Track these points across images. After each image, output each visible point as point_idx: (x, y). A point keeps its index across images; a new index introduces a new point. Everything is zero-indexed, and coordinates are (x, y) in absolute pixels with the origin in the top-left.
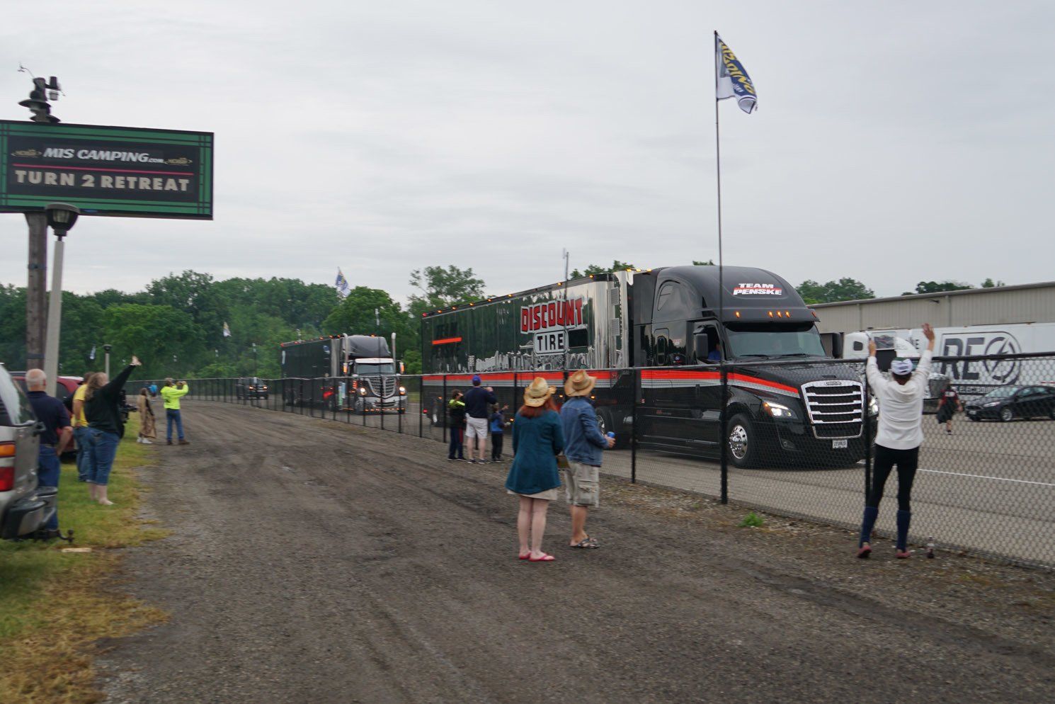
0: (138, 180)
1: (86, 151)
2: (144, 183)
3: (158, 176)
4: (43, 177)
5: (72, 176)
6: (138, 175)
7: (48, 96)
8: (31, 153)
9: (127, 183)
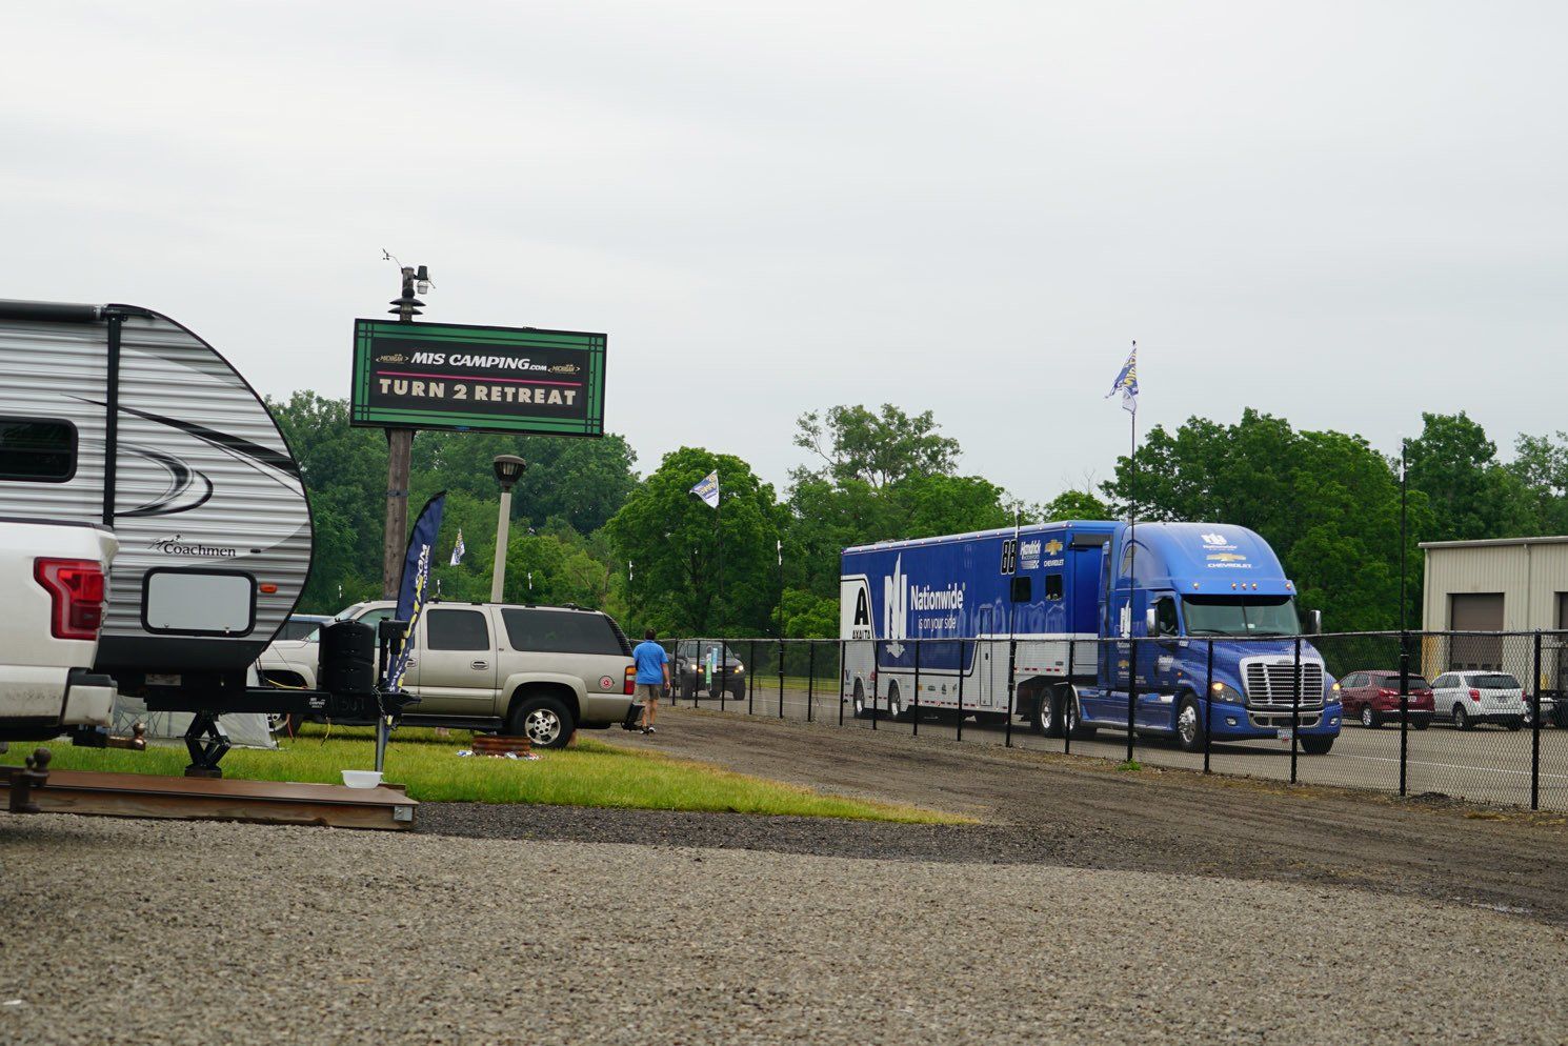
0: (517, 392)
1: (459, 357)
2: (524, 395)
3: (540, 386)
4: (410, 387)
5: (442, 385)
6: (518, 386)
7: (415, 288)
8: (397, 358)
9: (504, 395)
